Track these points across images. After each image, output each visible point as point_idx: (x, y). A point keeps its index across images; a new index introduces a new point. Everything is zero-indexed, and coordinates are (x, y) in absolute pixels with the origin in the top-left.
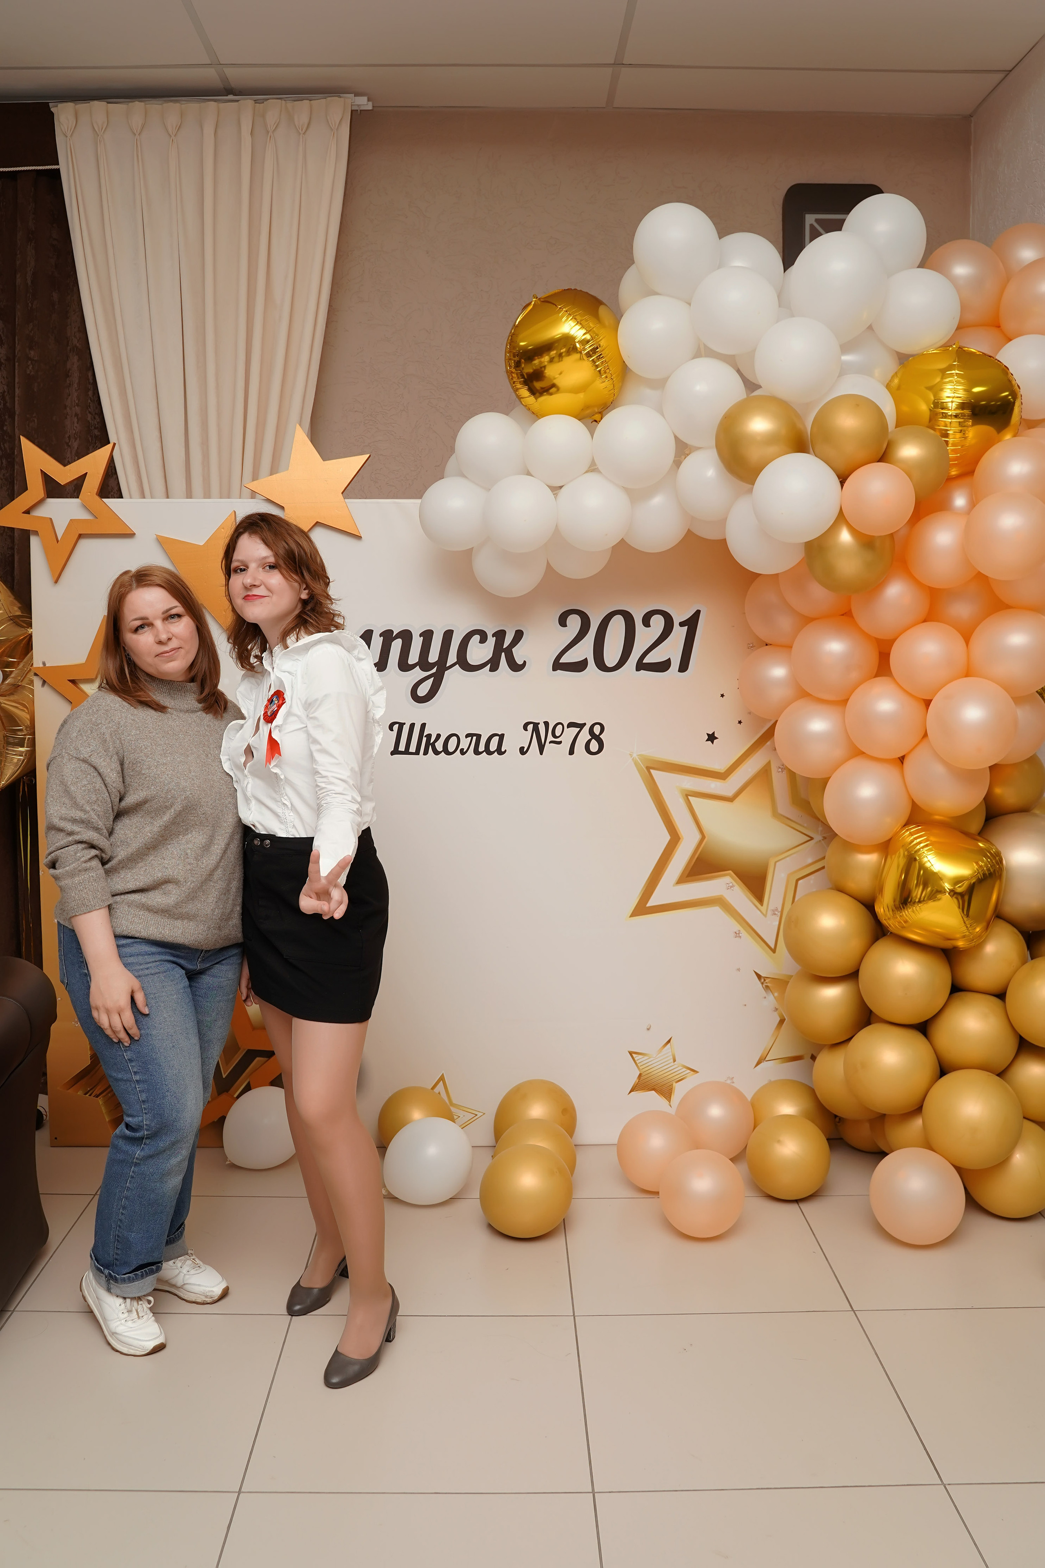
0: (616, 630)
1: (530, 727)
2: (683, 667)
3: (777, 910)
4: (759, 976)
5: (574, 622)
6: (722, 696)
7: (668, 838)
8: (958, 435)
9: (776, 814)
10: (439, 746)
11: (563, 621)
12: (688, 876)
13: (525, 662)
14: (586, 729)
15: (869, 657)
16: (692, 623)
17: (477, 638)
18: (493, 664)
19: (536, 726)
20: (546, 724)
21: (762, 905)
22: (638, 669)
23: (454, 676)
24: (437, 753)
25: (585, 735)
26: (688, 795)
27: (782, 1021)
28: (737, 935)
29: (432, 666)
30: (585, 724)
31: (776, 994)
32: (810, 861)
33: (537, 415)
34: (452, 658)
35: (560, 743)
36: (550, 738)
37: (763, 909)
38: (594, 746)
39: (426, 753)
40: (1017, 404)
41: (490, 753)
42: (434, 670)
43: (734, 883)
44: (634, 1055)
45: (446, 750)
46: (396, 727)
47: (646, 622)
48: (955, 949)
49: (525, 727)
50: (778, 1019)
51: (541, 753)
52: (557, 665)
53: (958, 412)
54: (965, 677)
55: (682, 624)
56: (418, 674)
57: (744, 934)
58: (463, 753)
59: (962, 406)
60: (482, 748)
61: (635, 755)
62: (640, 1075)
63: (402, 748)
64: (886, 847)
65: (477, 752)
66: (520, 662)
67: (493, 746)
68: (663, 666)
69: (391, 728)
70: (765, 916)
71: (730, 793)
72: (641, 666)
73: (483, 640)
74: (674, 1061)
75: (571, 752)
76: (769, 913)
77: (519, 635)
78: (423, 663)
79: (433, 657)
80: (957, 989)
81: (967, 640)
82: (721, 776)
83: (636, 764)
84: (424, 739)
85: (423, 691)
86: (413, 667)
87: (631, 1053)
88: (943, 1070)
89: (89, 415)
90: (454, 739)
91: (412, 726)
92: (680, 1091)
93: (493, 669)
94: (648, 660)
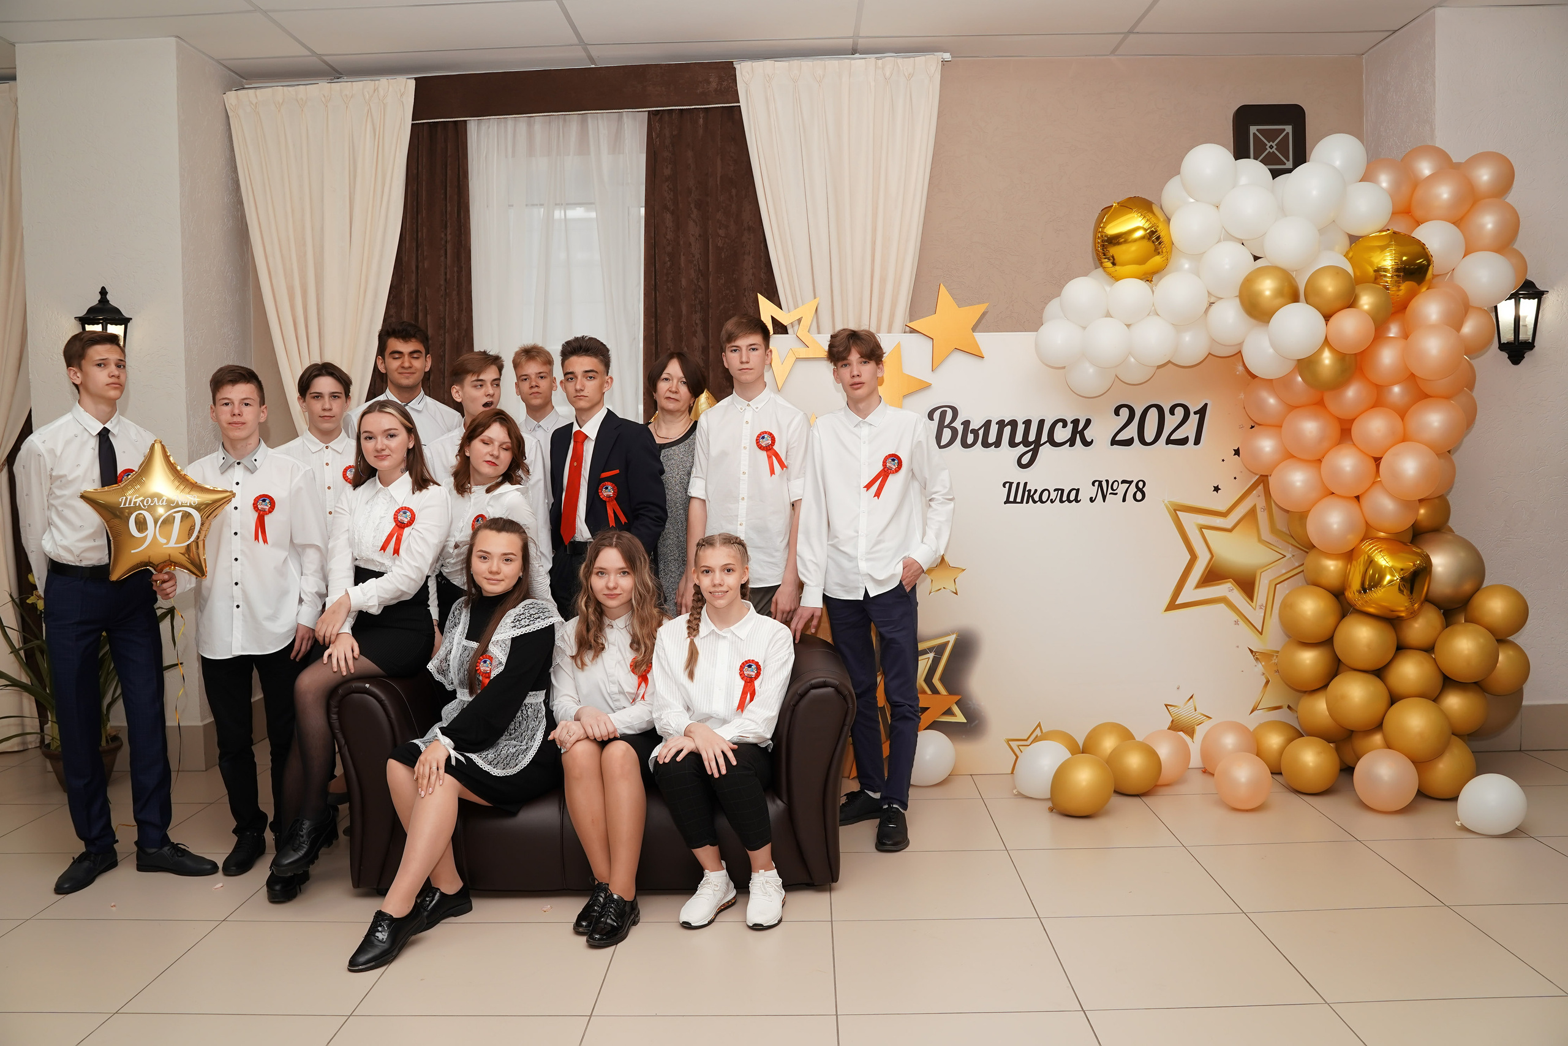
0: (1153, 416)
1: (1097, 484)
2: (1197, 441)
3: (1262, 605)
4: (1251, 651)
5: (1124, 413)
6: (1223, 460)
7: (1189, 557)
8: (1394, 289)
9: (1260, 540)
10: (1036, 497)
11: (1117, 412)
12: (1202, 583)
13: (1092, 440)
14: (1134, 484)
15: (1334, 431)
16: (1202, 412)
17: (1060, 424)
18: (1072, 442)
19: (1100, 483)
20: (1107, 481)
21: (1252, 601)
22: (1167, 444)
23: (1046, 450)
24: (1035, 502)
25: (1133, 489)
26: (1201, 528)
27: (1267, 682)
28: (1236, 623)
29: (1031, 443)
30: (1133, 481)
31: (1263, 663)
32: (1284, 571)
33: (1116, 279)
34: (1044, 438)
35: (1116, 494)
36: (1110, 491)
37: (1253, 604)
38: (1139, 496)
39: (1027, 502)
40: (1431, 267)
41: (1070, 502)
42: (1033, 446)
43: (1234, 588)
44: (1168, 707)
45: (1041, 500)
46: (1007, 485)
47: (1172, 412)
48: (1399, 618)
49: (1093, 484)
50: (1265, 681)
51: (1104, 501)
52: (1114, 442)
53: (1395, 274)
54: (1403, 441)
55: (1195, 413)
56: (1022, 449)
57: (1241, 622)
58: (1052, 501)
59: (1397, 270)
60: (1065, 498)
61: (1166, 502)
62: (1173, 720)
63: (1011, 499)
64: (1349, 556)
65: (1061, 501)
66: (1089, 440)
67: (1072, 497)
68: (1183, 441)
69: (1004, 485)
70: (1255, 609)
71: (1229, 527)
72: (1169, 441)
73: (1065, 426)
74: (1196, 710)
75: (1124, 500)
76: (1258, 607)
77: (1088, 422)
78: (1025, 442)
79: (1032, 437)
80: (1401, 648)
81: (1403, 420)
82: (1224, 515)
83: (1167, 507)
84: (1027, 493)
85: (1025, 460)
86: (1019, 444)
87: (1166, 705)
88: (1394, 699)
89: (762, 275)
90: (1046, 492)
91: (1018, 484)
92: (1200, 732)
93: (1072, 445)
94: (1173, 437)
